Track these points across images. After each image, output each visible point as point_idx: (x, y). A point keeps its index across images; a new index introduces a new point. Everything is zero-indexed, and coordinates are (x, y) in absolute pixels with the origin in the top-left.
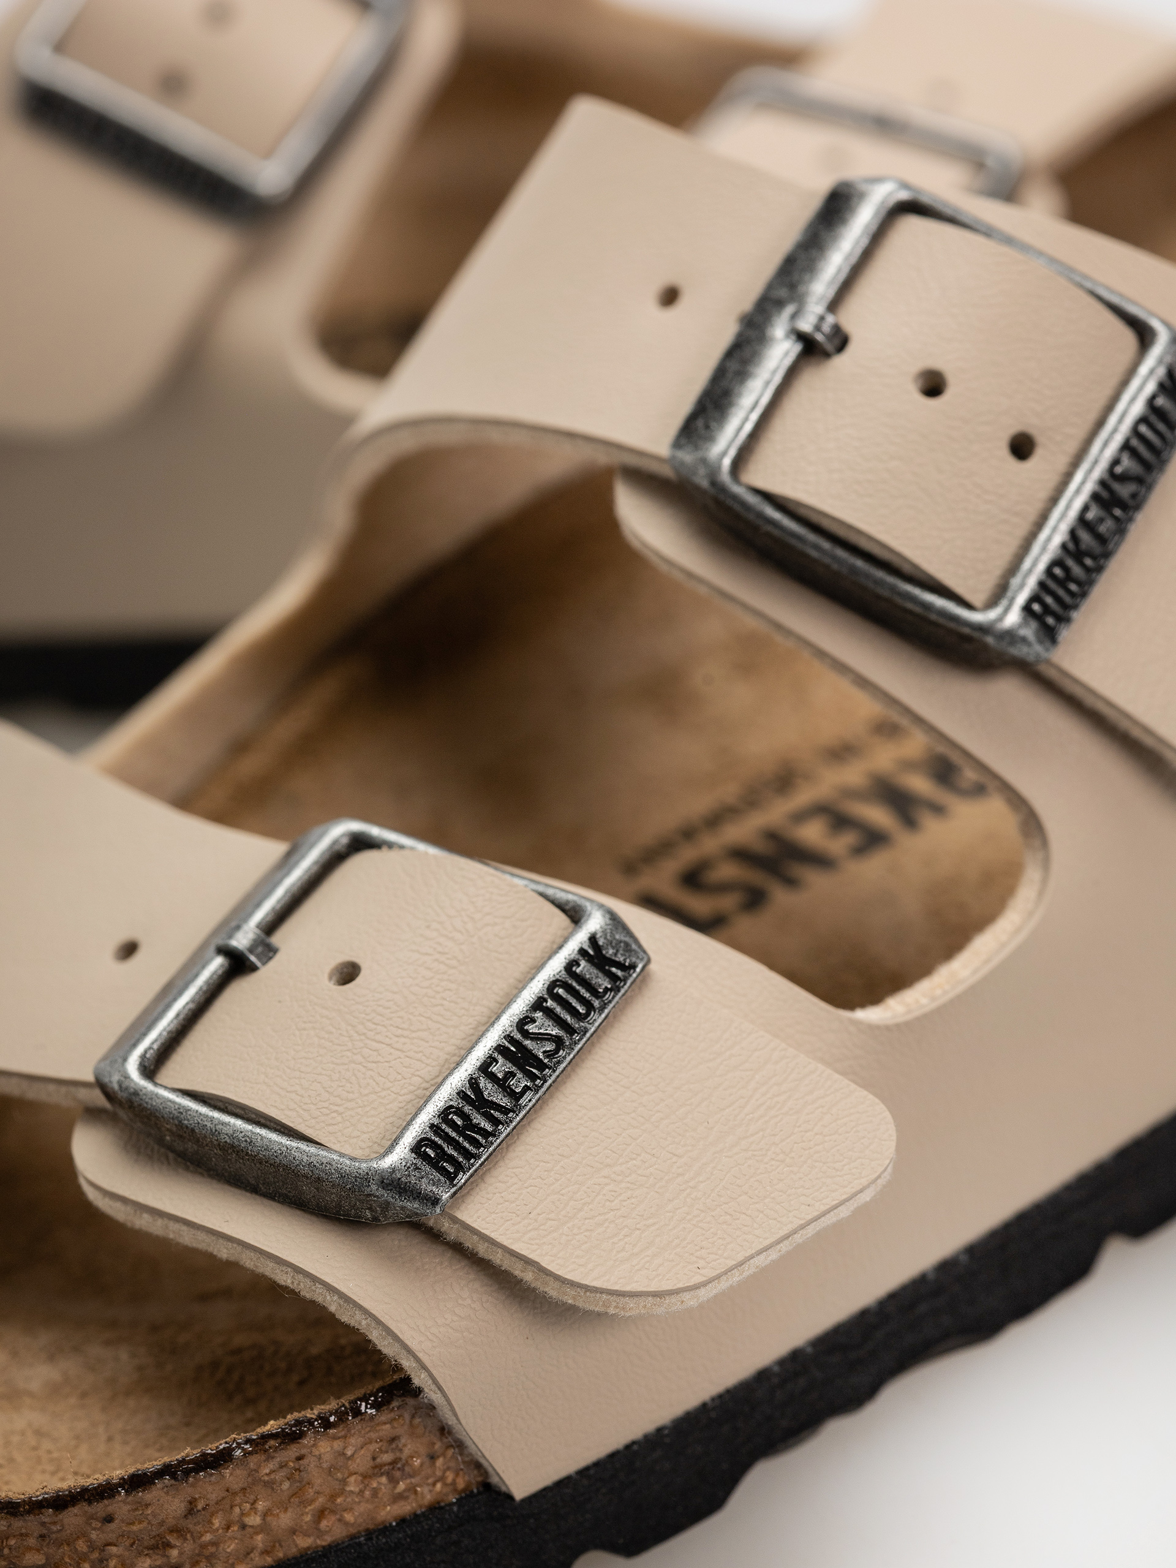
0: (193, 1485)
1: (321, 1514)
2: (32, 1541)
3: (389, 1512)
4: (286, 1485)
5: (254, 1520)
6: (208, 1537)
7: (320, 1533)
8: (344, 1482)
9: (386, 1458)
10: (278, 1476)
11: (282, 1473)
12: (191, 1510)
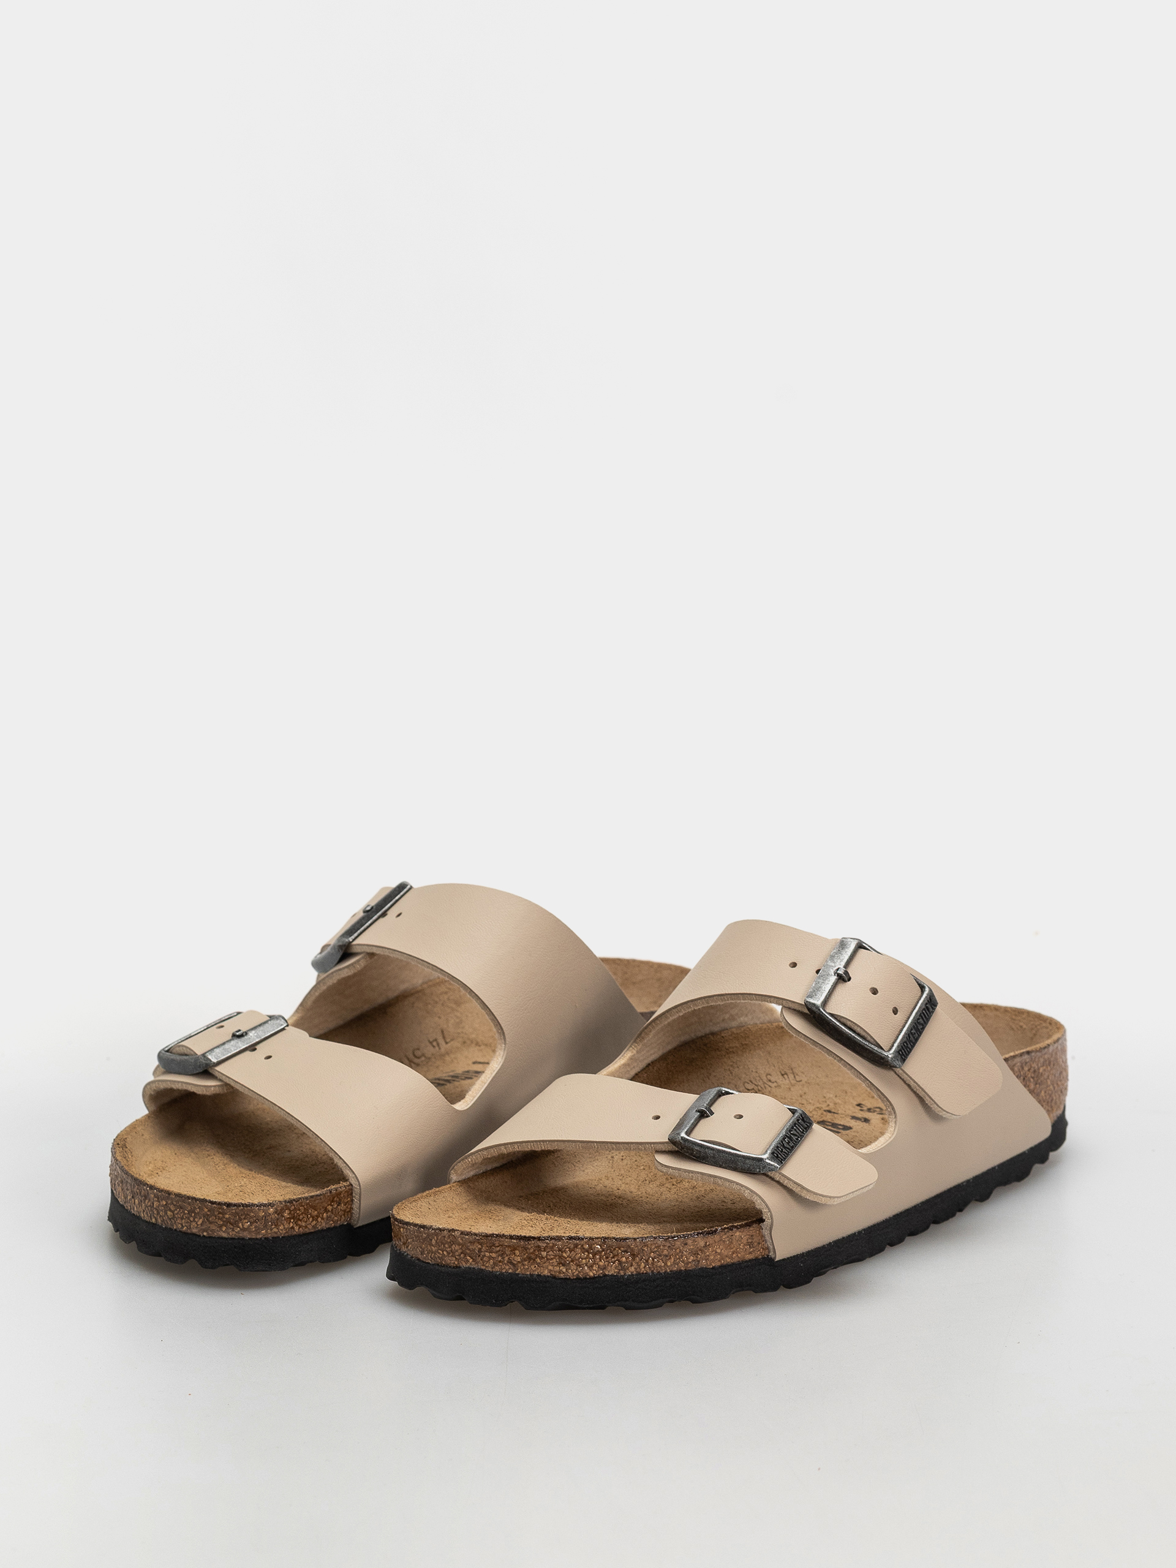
0: (707, 1238)
1: (733, 1253)
2: (666, 1248)
3: (748, 1257)
4: (728, 1242)
5: (719, 1251)
6: (708, 1253)
7: (732, 1258)
8: (740, 1245)
9: (750, 1241)
10: (726, 1240)
11: (728, 1239)
12: (705, 1246)
